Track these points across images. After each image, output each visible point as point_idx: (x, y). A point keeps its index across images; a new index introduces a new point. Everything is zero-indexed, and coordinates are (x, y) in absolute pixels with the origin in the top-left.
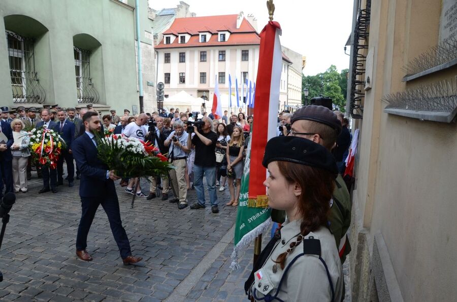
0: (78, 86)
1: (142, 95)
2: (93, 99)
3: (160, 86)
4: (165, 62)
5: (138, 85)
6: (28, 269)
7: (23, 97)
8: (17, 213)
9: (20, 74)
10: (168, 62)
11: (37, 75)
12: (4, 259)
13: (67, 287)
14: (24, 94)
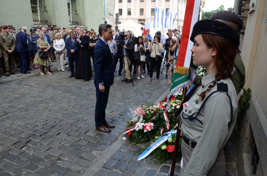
0: (69, 15)
1: (106, 21)
2: (78, 23)
3: (117, 15)
4: (119, 2)
5: (104, 15)
6: (46, 114)
7: (38, 21)
8: (38, 85)
9: (36, 7)
10: (121, 2)
11: (46, 8)
12: (34, 109)
13: (67, 124)
14: (39, 19)
